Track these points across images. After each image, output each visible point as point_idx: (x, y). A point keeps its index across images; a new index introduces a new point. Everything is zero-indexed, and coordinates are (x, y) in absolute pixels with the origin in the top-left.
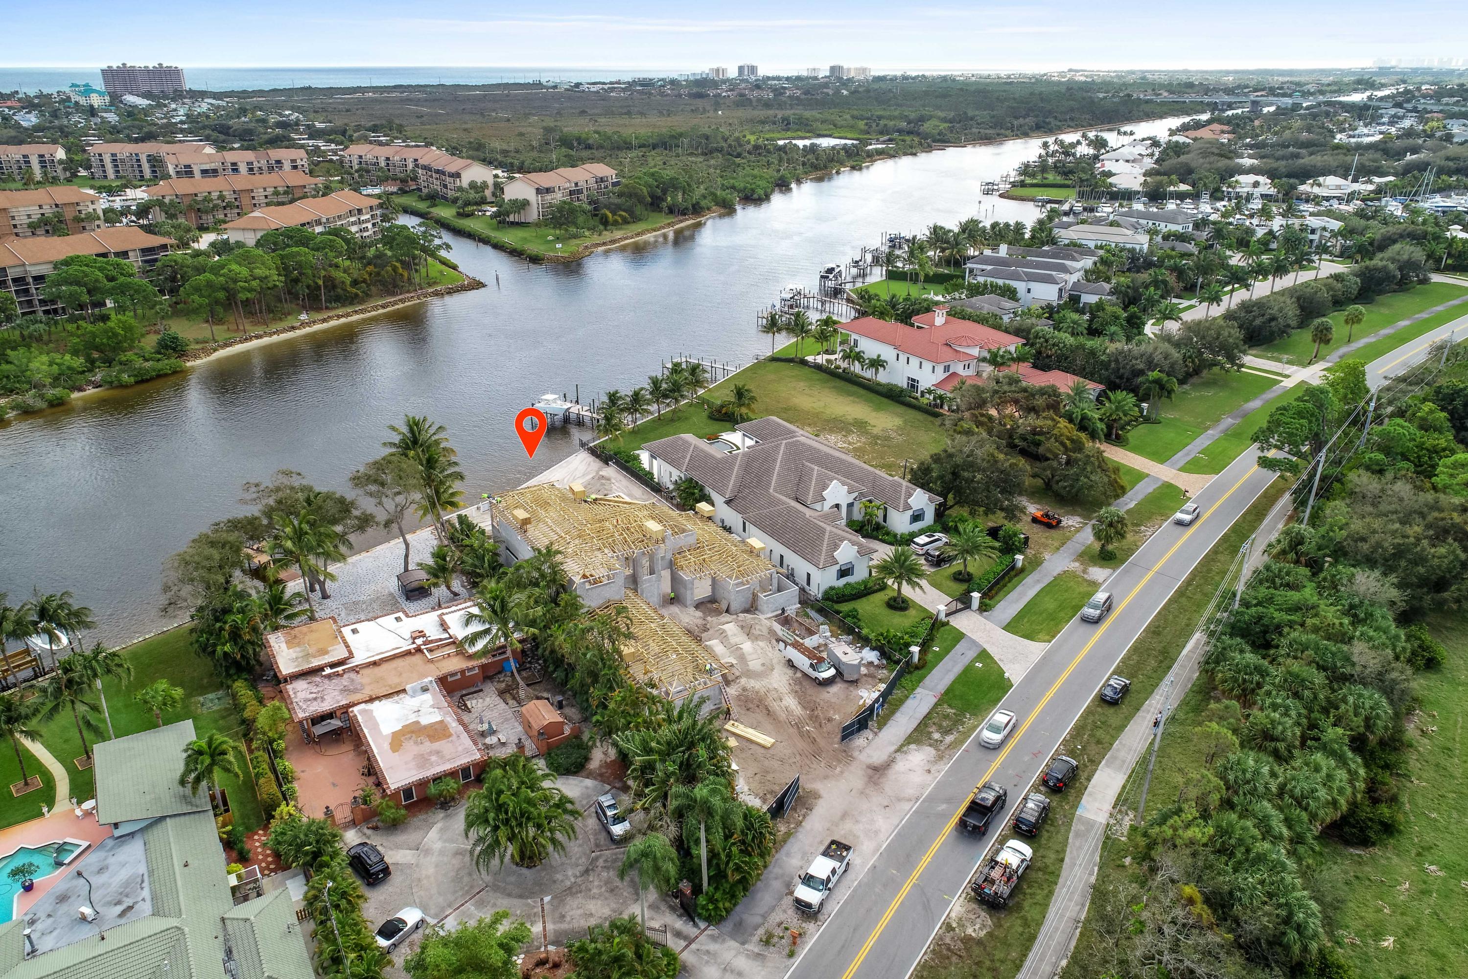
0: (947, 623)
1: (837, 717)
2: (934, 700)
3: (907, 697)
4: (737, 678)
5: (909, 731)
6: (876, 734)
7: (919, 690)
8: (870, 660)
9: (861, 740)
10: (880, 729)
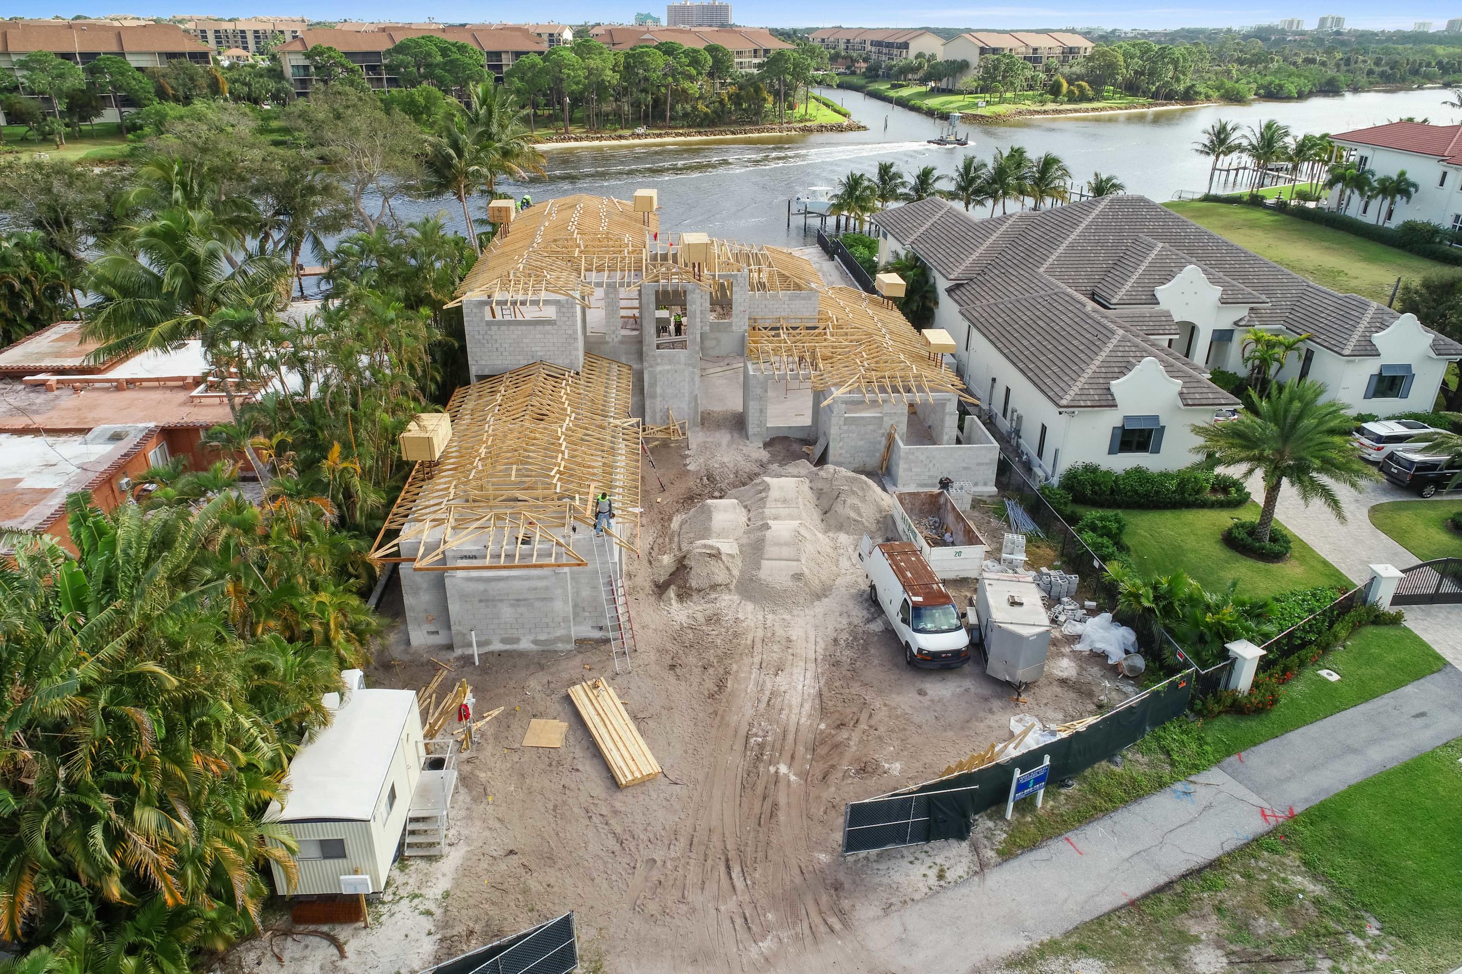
0: (1395, 621)
1: (896, 767)
2: (1255, 826)
3: (1160, 785)
4: (714, 587)
5: (1106, 903)
6: (983, 866)
7: (1214, 775)
8: (1100, 646)
9: (919, 870)
10: (1006, 855)
